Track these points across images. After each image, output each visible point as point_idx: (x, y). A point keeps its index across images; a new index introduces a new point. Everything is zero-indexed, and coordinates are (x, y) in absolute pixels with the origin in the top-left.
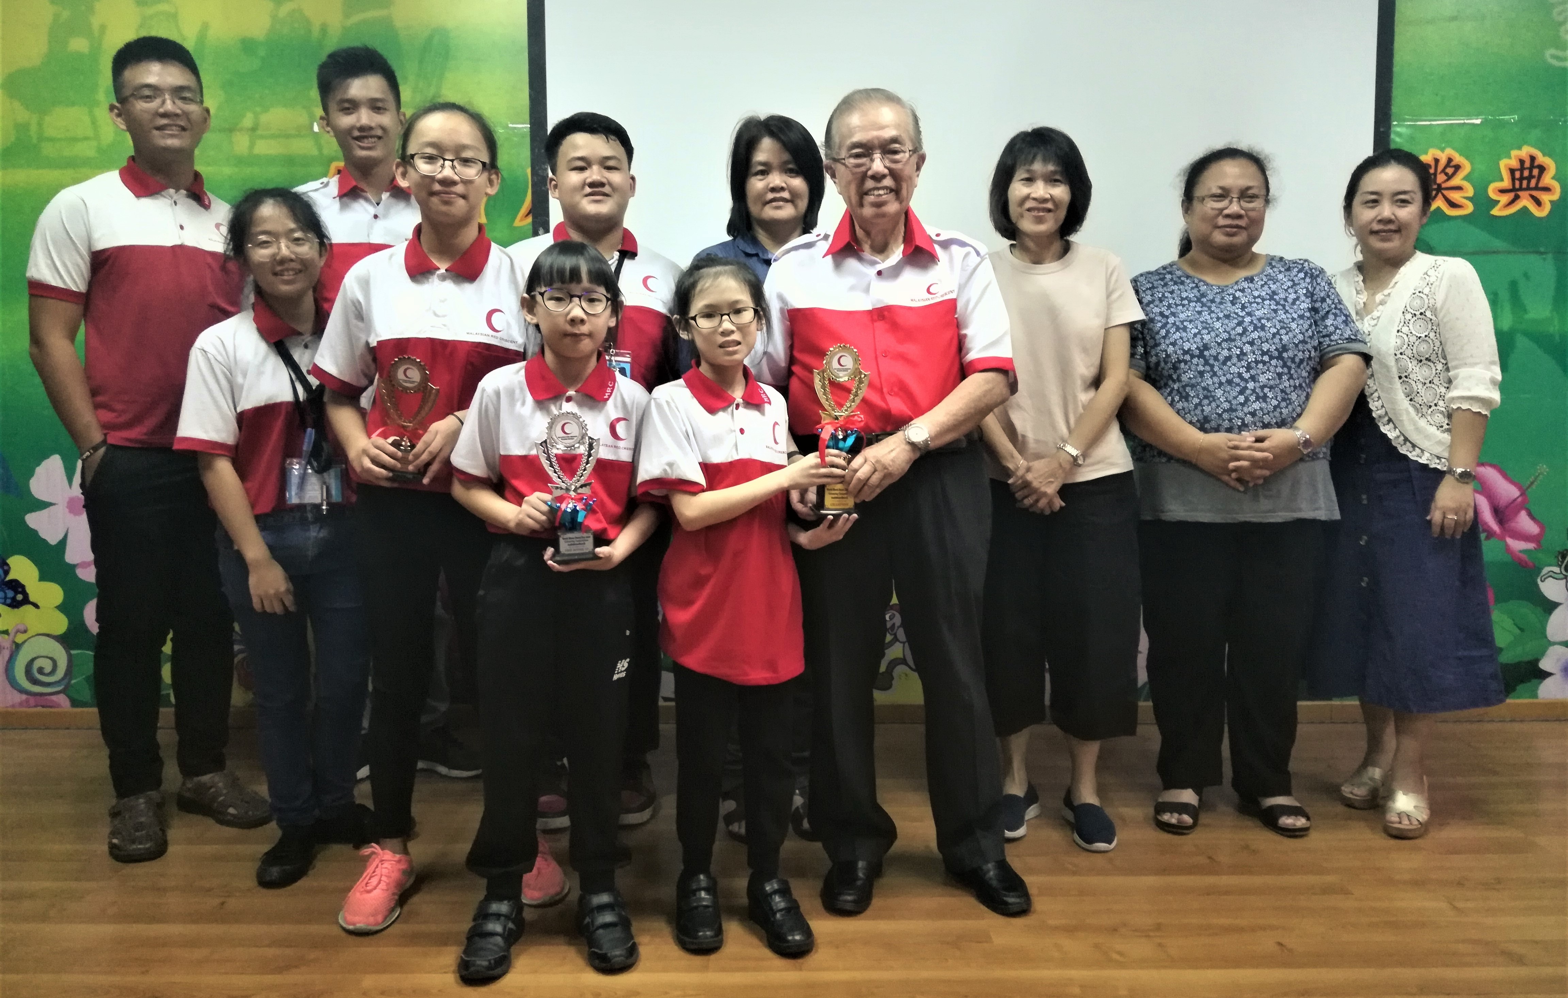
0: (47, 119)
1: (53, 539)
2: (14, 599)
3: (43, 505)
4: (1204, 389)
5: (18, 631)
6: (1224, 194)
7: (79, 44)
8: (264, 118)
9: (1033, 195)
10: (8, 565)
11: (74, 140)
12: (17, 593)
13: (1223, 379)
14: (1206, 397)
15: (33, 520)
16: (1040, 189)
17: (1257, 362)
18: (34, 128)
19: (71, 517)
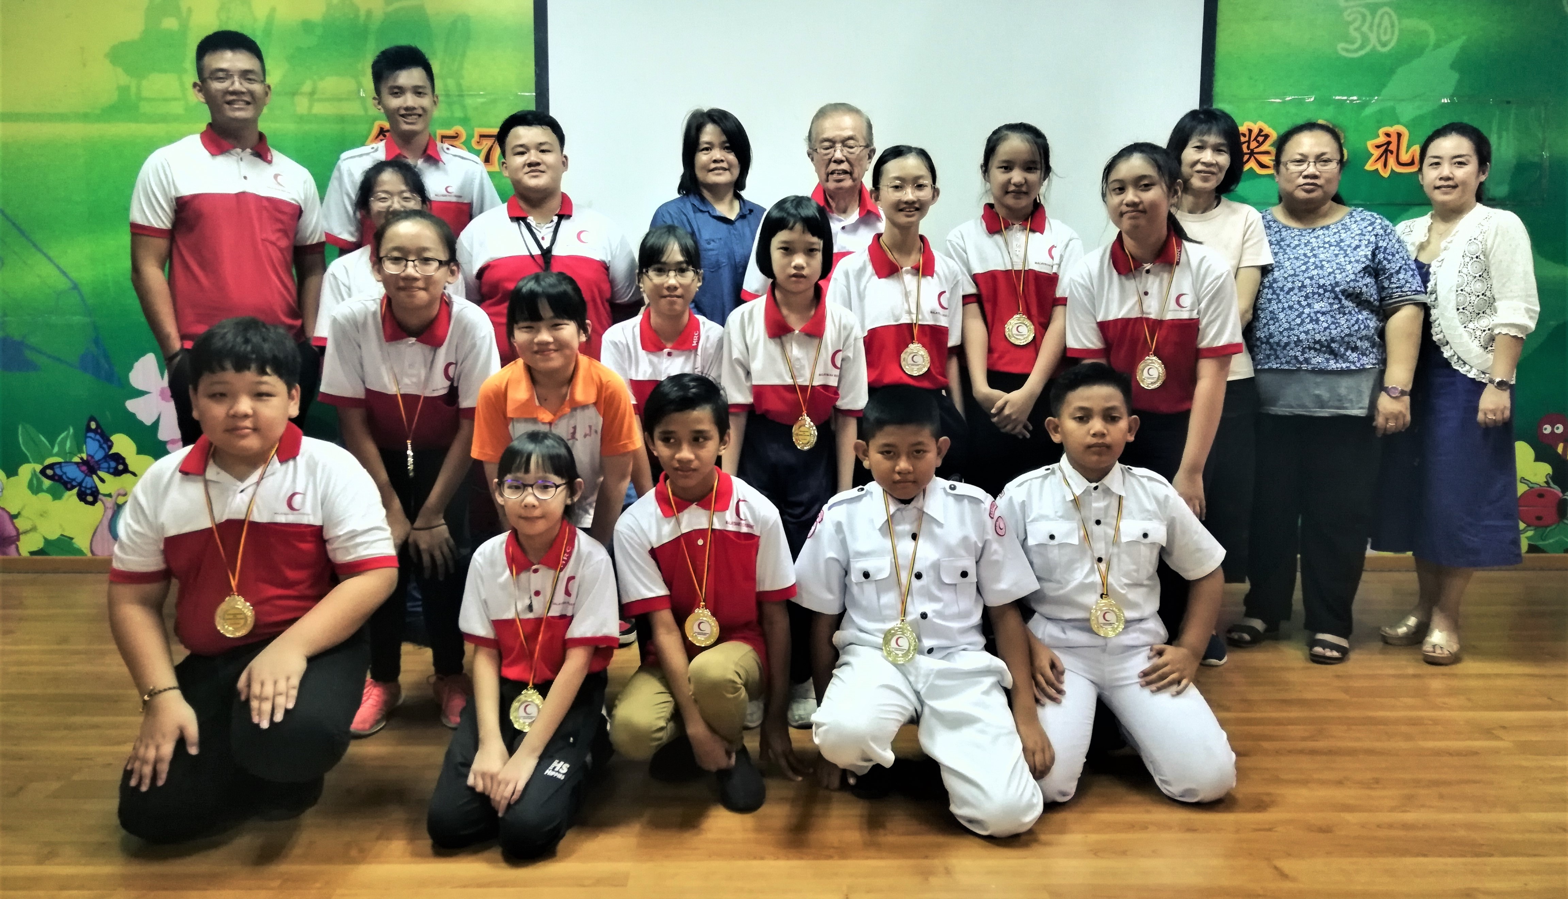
0: (144, 83)
1: (148, 421)
2: (116, 468)
3: (141, 393)
4: (1271, 312)
5: (119, 495)
6: (1303, 159)
7: (170, 23)
8: (321, 85)
9: (1202, 160)
10: (111, 441)
11: (166, 100)
12: (118, 464)
13: (1286, 305)
14: (1272, 319)
15: (132, 405)
16: (1208, 156)
17: (1314, 293)
18: (133, 90)
19: (164, 403)
